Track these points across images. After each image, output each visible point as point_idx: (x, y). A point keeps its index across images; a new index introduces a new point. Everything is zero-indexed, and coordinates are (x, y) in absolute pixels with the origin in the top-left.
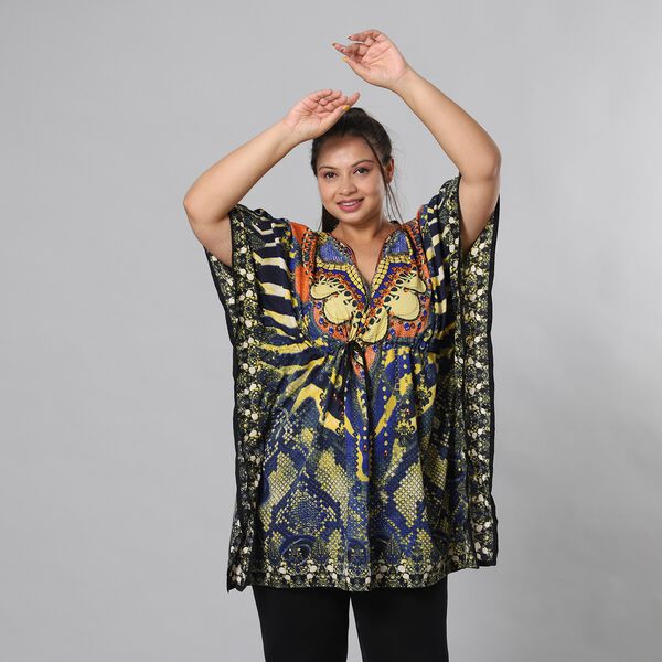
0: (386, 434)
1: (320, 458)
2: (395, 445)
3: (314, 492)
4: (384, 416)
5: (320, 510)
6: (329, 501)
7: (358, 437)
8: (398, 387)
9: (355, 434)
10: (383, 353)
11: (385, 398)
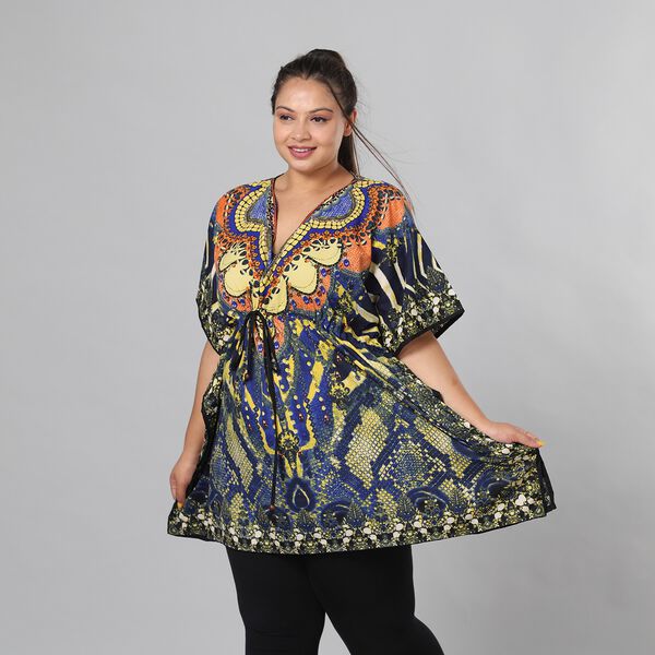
0: (321, 399)
2: (335, 409)
6: (233, 464)
7: (258, 413)
8: (320, 352)
10: (291, 323)
11: (309, 364)
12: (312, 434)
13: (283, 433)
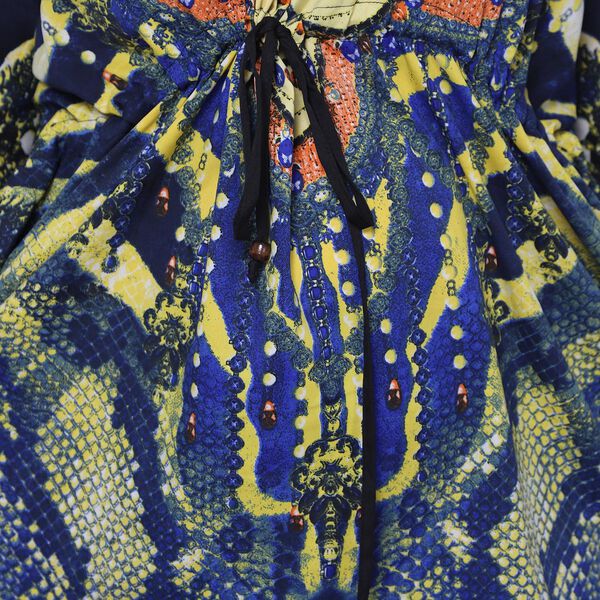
0: (457, 333)
1: (66, 386)
3: (20, 491)
4: (446, 273)
5: (24, 553)
6: (56, 538)
7: (246, 376)
9: (237, 364)
11: (436, 211)
12: (413, 447)
13: (322, 445)
